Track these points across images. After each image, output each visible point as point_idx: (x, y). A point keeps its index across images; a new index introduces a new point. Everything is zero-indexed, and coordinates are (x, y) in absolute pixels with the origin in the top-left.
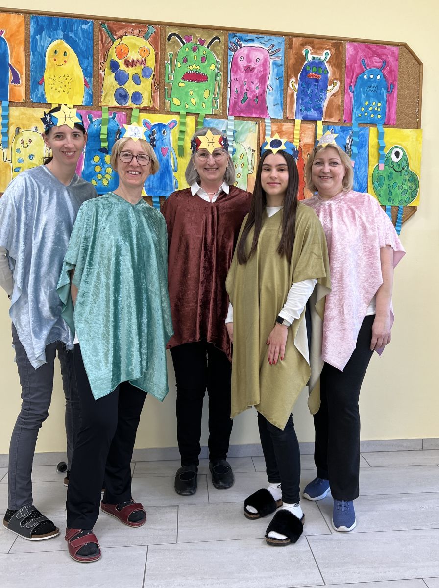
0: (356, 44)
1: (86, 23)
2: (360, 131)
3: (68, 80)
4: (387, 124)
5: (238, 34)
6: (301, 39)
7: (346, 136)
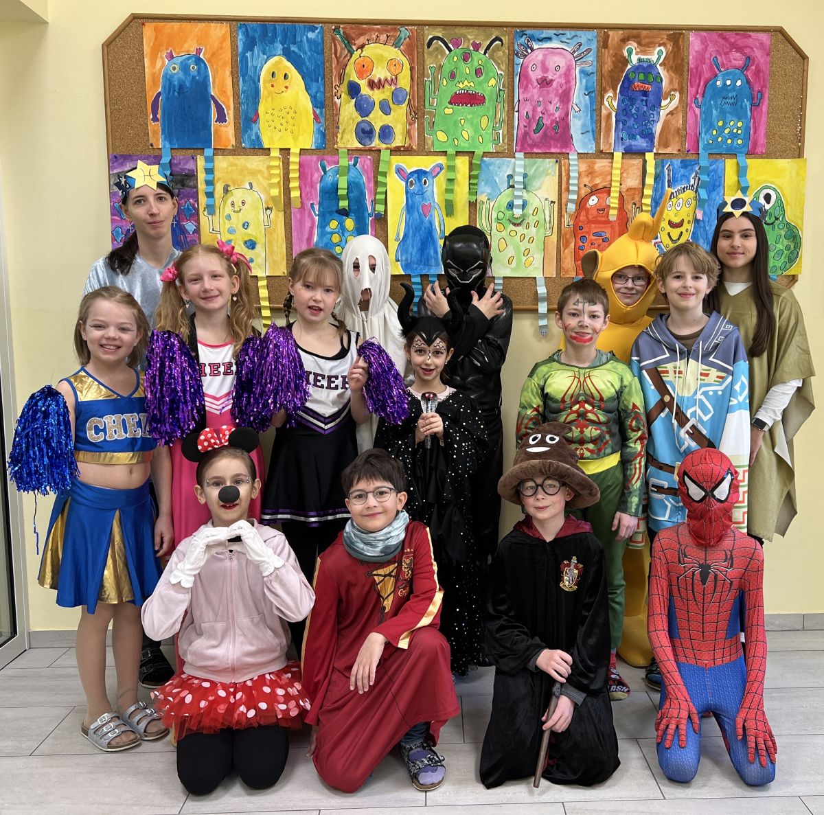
0: (704, 34)
1: (313, 29)
2: (711, 166)
3: (292, 114)
4: (751, 153)
5: (529, 32)
6: (621, 32)
7: (690, 174)
